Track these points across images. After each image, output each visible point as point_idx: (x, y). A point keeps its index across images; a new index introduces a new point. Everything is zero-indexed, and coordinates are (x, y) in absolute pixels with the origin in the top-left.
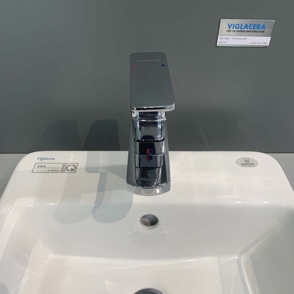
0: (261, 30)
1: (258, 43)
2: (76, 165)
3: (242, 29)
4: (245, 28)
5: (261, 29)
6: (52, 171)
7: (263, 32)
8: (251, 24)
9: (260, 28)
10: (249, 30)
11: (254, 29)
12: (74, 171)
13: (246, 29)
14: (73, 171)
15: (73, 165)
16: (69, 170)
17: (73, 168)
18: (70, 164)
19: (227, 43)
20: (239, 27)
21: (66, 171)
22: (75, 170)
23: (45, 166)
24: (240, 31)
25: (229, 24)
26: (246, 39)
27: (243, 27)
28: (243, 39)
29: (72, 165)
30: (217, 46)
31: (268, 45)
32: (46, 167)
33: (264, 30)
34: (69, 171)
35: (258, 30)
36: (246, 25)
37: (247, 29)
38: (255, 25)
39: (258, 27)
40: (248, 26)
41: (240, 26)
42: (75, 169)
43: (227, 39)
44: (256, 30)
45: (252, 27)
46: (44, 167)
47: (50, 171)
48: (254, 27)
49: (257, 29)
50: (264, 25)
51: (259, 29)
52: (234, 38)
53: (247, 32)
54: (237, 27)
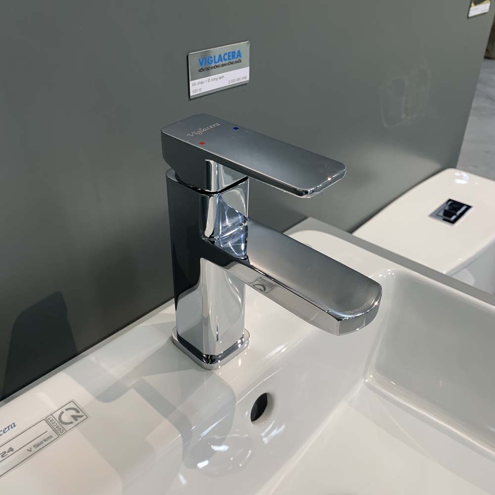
0: (237, 60)
1: (238, 80)
2: (72, 405)
3: (216, 62)
4: (219, 60)
5: (237, 58)
6: (38, 445)
7: (240, 61)
8: (225, 53)
9: (236, 56)
10: (224, 62)
11: (229, 59)
12: (81, 416)
13: (220, 63)
14: (80, 420)
15: (67, 410)
16: (69, 421)
17: (74, 413)
18: (59, 413)
19: (202, 90)
20: (212, 61)
21: (67, 427)
22: (81, 414)
23: (11, 449)
24: (214, 68)
25: (199, 60)
26: (223, 77)
27: (217, 60)
28: (220, 78)
29: (64, 411)
30: (191, 98)
31: (248, 79)
32: (15, 450)
33: (240, 59)
34: (71, 423)
35: (234, 60)
36: (220, 56)
37: (222, 61)
38: (229, 53)
39: (233, 56)
40: (222, 56)
41: (213, 59)
42: (78, 412)
43: (202, 83)
44: (231, 61)
45: (226, 57)
46: (11, 453)
47: (34, 450)
48: (229, 56)
49: (232, 59)
50: (239, 51)
51: (235, 58)
52: (209, 79)
53: (223, 66)
54: (210, 62)
